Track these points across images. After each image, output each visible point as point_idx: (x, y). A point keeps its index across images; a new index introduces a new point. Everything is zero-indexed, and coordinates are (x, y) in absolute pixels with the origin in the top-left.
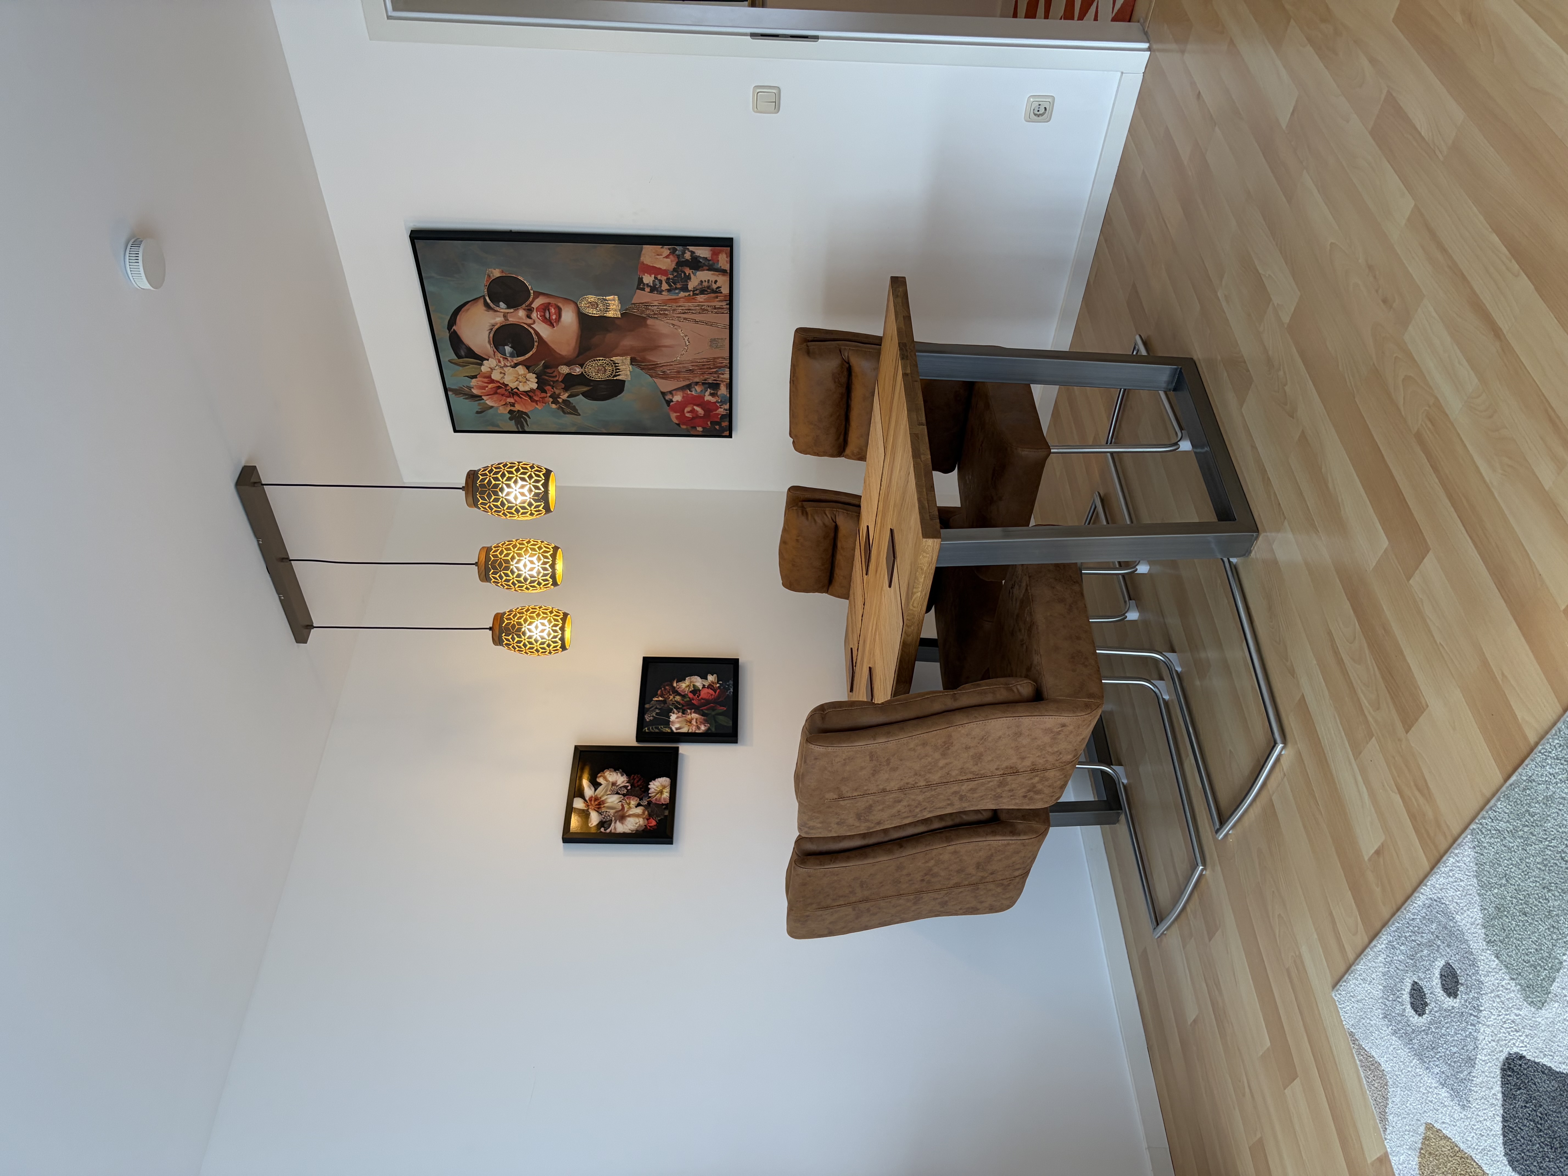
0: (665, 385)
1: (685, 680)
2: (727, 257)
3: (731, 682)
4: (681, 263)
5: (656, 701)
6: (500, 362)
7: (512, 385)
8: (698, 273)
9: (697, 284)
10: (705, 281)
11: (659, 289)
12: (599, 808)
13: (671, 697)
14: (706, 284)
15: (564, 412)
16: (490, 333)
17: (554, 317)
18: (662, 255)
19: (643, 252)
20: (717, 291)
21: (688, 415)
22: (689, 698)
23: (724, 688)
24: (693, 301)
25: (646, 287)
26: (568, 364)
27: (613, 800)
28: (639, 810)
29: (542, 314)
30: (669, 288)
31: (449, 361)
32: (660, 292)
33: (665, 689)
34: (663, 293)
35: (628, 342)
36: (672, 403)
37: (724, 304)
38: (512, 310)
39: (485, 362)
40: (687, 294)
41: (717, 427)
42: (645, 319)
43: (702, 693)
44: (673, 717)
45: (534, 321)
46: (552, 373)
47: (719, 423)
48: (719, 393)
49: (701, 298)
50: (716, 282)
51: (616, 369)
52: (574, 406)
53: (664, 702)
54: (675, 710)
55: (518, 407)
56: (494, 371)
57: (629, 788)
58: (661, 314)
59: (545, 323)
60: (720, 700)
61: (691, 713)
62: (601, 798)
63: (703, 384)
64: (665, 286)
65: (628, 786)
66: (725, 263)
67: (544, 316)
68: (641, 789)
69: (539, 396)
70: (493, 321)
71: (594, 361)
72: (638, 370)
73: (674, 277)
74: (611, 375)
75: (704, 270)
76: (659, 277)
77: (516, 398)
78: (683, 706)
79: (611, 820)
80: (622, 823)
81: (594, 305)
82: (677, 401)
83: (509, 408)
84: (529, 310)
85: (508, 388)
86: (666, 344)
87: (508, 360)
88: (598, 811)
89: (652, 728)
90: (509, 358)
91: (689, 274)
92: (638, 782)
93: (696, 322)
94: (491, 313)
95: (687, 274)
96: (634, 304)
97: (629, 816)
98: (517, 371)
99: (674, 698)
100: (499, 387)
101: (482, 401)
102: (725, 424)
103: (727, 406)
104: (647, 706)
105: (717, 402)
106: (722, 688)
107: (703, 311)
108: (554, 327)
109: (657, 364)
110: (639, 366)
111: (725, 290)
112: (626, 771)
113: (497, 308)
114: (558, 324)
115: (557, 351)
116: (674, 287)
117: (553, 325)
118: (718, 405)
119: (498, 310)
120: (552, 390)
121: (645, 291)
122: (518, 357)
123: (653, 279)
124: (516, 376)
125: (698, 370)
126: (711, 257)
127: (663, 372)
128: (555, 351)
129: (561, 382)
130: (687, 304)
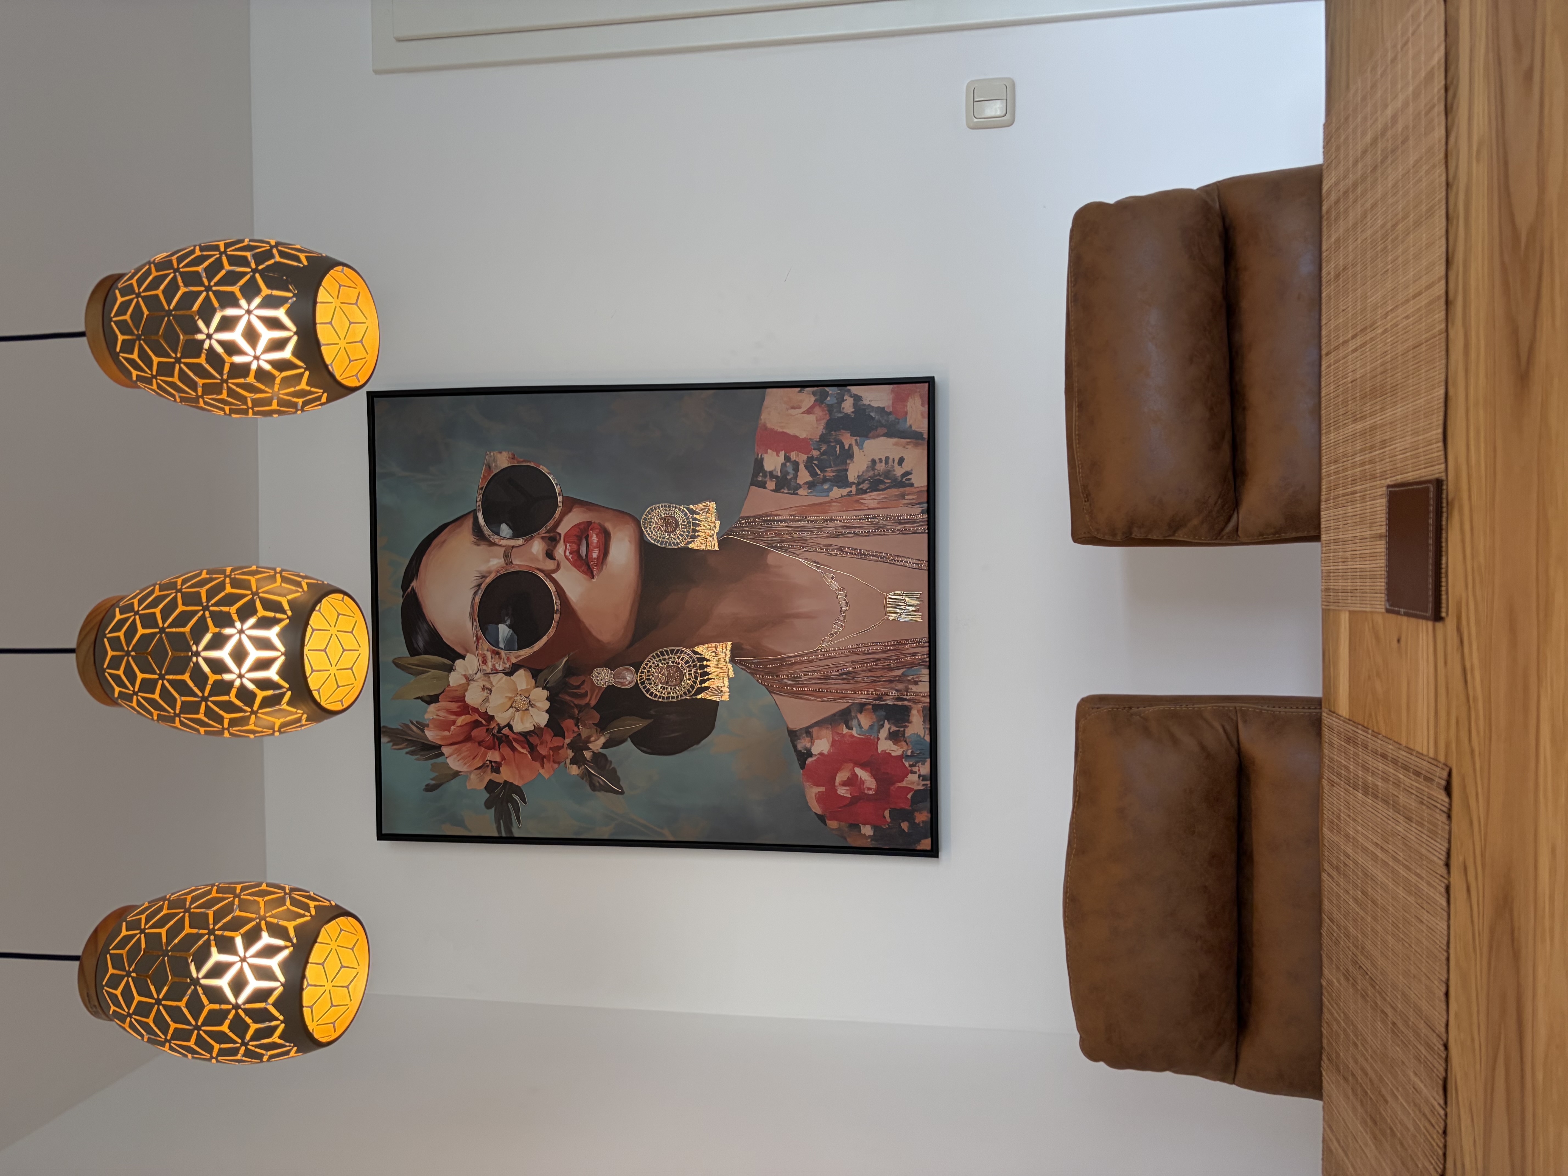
0: (798, 713)
2: (923, 405)
4: (835, 423)
6: (485, 662)
7: (501, 718)
8: (869, 444)
9: (864, 468)
10: (880, 460)
11: (793, 484)
14: (881, 467)
15: (593, 787)
16: (475, 594)
17: (595, 554)
18: (800, 407)
19: (766, 403)
20: (903, 482)
21: (842, 791)
24: (857, 506)
25: (768, 479)
26: (612, 664)
29: (575, 547)
30: (810, 479)
31: (394, 662)
32: (794, 491)
34: (800, 492)
35: (730, 606)
36: (810, 760)
37: (919, 513)
38: (520, 541)
39: (459, 662)
40: (845, 491)
42: (763, 552)
45: (558, 566)
46: (578, 687)
47: (907, 815)
48: (909, 732)
49: (871, 499)
50: (901, 461)
51: (702, 675)
52: (614, 771)
55: (506, 775)
56: (473, 685)
58: (794, 540)
59: (579, 568)
63: (876, 708)
64: (804, 476)
66: (919, 417)
67: (576, 553)
69: (550, 745)
70: (484, 568)
71: (662, 654)
72: (745, 675)
74: (692, 687)
75: (878, 436)
77: (506, 750)
82: (821, 754)
83: (490, 776)
84: (552, 540)
85: (493, 725)
86: (801, 610)
87: (500, 658)
91: (850, 445)
93: (862, 555)
94: (483, 548)
95: (847, 447)
96: (745, 519)
98: (514, 683)
100: (476, 724)
101: (440, 759)
102: (922, 817)
103: (925, 769)
105: (905, 756)
107: (877, 529)
108: (593, 577)
109: (783, 659)
110: (747, 667)
111: (920, 480)
113: (496, 537)
114: (600, 570)
115: (594, 633)
116: (821, 477)
117: (592, 573)
118: (907, 764)
119: (497, 541)
120: (576, 729)
121: (765, 488)
122: (520, 648)
123: (783, 461)
124: (510, 695)
125: (865, 674)
126: (893, 407)
127: (794, 679)
128: (590, 633)
129: (594, 708)
130: (844, 515)
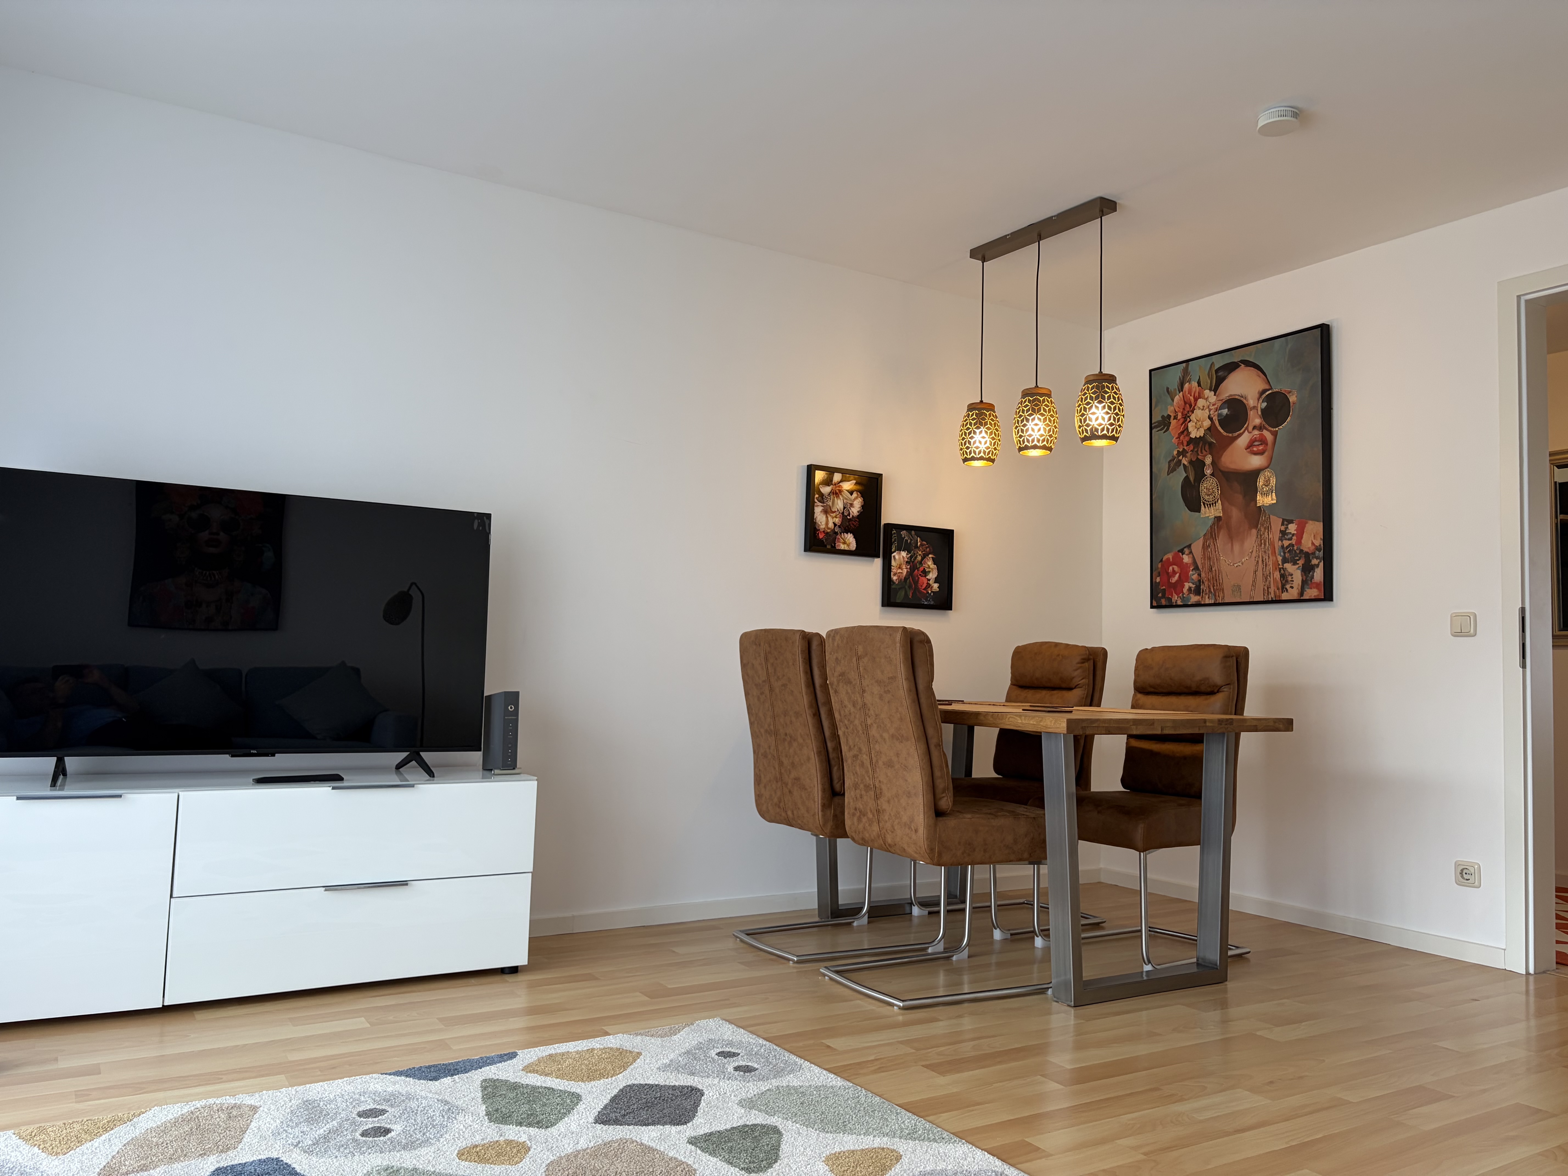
0: (1197, 548)
1: (934, 564)
2: (1314, 596)
3: (932, 603)
4: (1307, 556)
5: (917, 540)
6: (1213, 405)
7: (1193, 417)
8: (1299, 572)
9: (1289, 571)
10: (1292, 578)
11: (1283, 538)
12: (833, 493)
13: (920, 553)
14: (1290, 578)
15: (1170, 462)
16: (1239, 396)
17: (1255, 449)
18: (1314, 538)
19: (1316, 522)
20: (1284, 589)
21: (1171, 568)
22: (919, 568)
23: (928, 597)
24: (1274, 569)
25: (1285, 526)
26: (1214, 463)
27: (839, 504)
28: (831, 525)
29: (1258, 439)
30: (1285, 546)
31: (1213, 362)
32: (1281, 539)
33: (927, 548)
34: (1280, 542)
35: (1236, 514)
36: (1181, 554)
37: (1272, 596)
38: (1260, 413)
39: (1213, 393)
40: (1280, 563)
41: (1160, 595)
42: (1256, 527)
43: (923, 578)
44: (904, 554)
45: (1250, 433)
46: (1205, 450)
47: (1163, 596)
48: (1191, 595)
49: (1277, 575)
50: (1292, 587)
51: (1210, 505)
52: (1176, 470)
53: (916, 547)
54: (910, 555)
55: (1173, 422)
56: (1205, 401)
57: (848, 517)
58: (1261, 541)
59: (1249, 442)
60: (918, 594)
61: (907, 568)
62: (841, 494)
63: (1200, 581)
64: (1286, 543)
65: (850, 516)
66: (1310, 595)
67: (1255, 440)
68: (848, 527)
69: (1184, 440)
70: (1249, 397)
71: (1217, 485)
72: (1210, 523)
73: (1295, 551)
74: (1205, 500)
75: (1302, 576)
76: (1294, 538)
77: (1182, 421)
78: (913, 562)
79: (824, 503)
80: (821, 512)
81: (1267, 483)
82: (1183, 559)
83: (1172, 415)
84: (1260, 428)
85: (1191, 413)
86: (1234, 546)
87: (1215, 412)
88: (831, 492)
89: (895, 536)
90: (1217, 413)
91: (1298, 564)
92: (853, 524)
93: (1255, 572)
94: (1257, 395)
95: (1298, 562)
96: (1269, 517)
97: (827, 517)
98: (1206, 420)
99: (920, 555)
100: (1191, 406)
101: (1178, 392)
102: (1163, 602)
103: (1179, 603)
104: (913, 532)
105: (1183, 594)
106: (928, 595)
107: (1266, 578)
108: (1246, 449)
109: (1216, 540)
110: (1214, 524)
111: (1285, 596)
112: (861, 514)
113: (1262, 401)
114: (1248, 452)
115: (1225, 453)
116: (1286, 551)
117: (1248, 449)
118: (1181, 595)
119: (1260, 402)
120: (1190, 451)
121: (1282, 525)
122: (1218, 420)
123: (1292, 533)
124: (1201, 419)
125: (1211, 576)
126: (1314, 583)
127: (1209, 545)
128: (1224, 451)
129: (1197, 458)
130: (1271, 563)
